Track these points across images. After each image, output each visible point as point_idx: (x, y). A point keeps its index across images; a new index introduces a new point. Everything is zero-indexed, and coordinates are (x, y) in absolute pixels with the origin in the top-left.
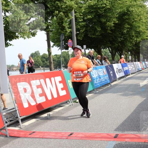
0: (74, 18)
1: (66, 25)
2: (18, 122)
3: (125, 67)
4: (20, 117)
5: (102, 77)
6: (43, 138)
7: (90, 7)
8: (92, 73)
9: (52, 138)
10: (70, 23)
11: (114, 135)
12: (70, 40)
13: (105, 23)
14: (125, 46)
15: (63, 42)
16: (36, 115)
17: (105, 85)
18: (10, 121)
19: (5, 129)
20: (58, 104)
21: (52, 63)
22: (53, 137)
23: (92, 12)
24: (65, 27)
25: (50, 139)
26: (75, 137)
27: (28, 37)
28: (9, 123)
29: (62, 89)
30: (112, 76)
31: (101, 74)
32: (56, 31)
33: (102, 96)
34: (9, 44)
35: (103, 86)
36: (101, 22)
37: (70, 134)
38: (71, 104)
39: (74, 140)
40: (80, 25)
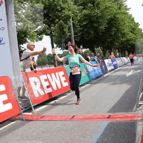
0: (72, 24)
1: (66, 30)
2: (31, 109)
3: (114, 62)
4: (33, 104)
5: (96, 70)
6: (51, 121)
7: (85, 15)
8: (88, 68)
9: (59, 121)
10: (69, 28)
11: (107, 116)
12: (69, 42)
13: (97, 27)
14: (114, 45)
15: (64, 43)
16: (45, 103)
17: (99, 77)
18: (25, 108)
19: (21, 114)
20: (62, 93)
21: (56, 61)
22: (59, 119)
23: (86, 19)
24: (65, 32)
25: (57, 121)
26: (77, 118)
27: (37, 41)
28: (24, 110)
29: (65, 81)
30: (104, 69)
31: (96, 68)
32: (58, 35)
33: (96, 85)
34: (22, 47)
35: (97, 78)
36: (93, 27)
37: (72, 116)
38: (73, 93)
39: (76, 121)
40: (77, 30)
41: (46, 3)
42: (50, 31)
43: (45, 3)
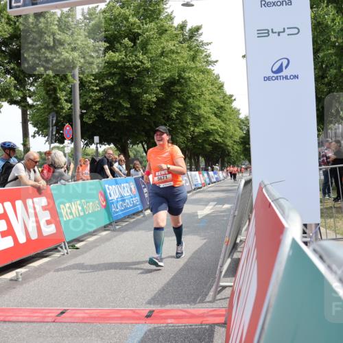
0: (77, 82)
1: (62, 95)
5: (129, 199)
6: (5, 321)
7: (111, 64)
8: (108, 192)
9: (24, 322)
10: (71, 93)
11: (146, 313)
12: (68, 126)
13: (138, 96)
15: (55, 128)
17: (134, 214)
20: (39, 252)
22: (25, 319)
24: (60, 99)
25: (19, 324)
26: (71, 317)
29: (48, 222)
30: (146, 197)
31: (126, 194)
33: (126, 234)
36: (130, 93)
37: (60, 311)
38: (65, 251)
39: (68, 324)
40: (91, 97)
41: (17, 23)
42: (21, 95)
43: (15, 23)
